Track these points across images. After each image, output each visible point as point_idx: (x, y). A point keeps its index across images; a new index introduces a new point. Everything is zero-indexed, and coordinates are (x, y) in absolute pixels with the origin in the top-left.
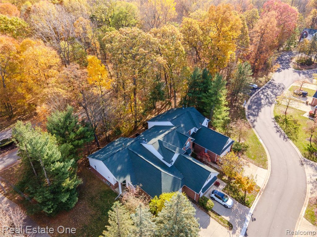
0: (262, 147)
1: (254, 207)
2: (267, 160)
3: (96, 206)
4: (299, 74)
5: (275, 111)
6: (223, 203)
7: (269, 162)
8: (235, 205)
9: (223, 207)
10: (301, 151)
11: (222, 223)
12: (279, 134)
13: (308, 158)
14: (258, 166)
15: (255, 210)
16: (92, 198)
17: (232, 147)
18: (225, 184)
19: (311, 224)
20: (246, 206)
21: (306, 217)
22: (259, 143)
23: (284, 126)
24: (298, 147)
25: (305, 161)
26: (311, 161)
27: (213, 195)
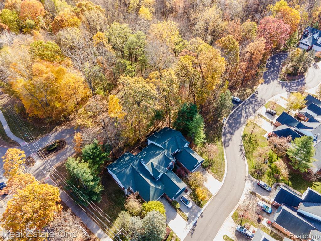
0: (224, 163)
1: (205, 208)
2: (224, 175)
3: (112, 199)
4: (282, 87)
5: (246, 129)
6: (186, 205)
7: (224, 176)
8: (194, 207)
9: (186, 207)
10: (249, 168)
11: (183, 217)
12: (241, 152)
13: (252, 176)
14: (216, 179)
15: (204, 210)
16: (110, 194)
17: (202, 164)
18: (191, 191)
19: (234, 222)
20: (200, 207)
21: (232, 217)
22: (223, 160)
23: (247, 146)
24: (249, 165)
25: (249, 177)
26: (253, 178)
27: (181, 200)
